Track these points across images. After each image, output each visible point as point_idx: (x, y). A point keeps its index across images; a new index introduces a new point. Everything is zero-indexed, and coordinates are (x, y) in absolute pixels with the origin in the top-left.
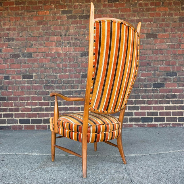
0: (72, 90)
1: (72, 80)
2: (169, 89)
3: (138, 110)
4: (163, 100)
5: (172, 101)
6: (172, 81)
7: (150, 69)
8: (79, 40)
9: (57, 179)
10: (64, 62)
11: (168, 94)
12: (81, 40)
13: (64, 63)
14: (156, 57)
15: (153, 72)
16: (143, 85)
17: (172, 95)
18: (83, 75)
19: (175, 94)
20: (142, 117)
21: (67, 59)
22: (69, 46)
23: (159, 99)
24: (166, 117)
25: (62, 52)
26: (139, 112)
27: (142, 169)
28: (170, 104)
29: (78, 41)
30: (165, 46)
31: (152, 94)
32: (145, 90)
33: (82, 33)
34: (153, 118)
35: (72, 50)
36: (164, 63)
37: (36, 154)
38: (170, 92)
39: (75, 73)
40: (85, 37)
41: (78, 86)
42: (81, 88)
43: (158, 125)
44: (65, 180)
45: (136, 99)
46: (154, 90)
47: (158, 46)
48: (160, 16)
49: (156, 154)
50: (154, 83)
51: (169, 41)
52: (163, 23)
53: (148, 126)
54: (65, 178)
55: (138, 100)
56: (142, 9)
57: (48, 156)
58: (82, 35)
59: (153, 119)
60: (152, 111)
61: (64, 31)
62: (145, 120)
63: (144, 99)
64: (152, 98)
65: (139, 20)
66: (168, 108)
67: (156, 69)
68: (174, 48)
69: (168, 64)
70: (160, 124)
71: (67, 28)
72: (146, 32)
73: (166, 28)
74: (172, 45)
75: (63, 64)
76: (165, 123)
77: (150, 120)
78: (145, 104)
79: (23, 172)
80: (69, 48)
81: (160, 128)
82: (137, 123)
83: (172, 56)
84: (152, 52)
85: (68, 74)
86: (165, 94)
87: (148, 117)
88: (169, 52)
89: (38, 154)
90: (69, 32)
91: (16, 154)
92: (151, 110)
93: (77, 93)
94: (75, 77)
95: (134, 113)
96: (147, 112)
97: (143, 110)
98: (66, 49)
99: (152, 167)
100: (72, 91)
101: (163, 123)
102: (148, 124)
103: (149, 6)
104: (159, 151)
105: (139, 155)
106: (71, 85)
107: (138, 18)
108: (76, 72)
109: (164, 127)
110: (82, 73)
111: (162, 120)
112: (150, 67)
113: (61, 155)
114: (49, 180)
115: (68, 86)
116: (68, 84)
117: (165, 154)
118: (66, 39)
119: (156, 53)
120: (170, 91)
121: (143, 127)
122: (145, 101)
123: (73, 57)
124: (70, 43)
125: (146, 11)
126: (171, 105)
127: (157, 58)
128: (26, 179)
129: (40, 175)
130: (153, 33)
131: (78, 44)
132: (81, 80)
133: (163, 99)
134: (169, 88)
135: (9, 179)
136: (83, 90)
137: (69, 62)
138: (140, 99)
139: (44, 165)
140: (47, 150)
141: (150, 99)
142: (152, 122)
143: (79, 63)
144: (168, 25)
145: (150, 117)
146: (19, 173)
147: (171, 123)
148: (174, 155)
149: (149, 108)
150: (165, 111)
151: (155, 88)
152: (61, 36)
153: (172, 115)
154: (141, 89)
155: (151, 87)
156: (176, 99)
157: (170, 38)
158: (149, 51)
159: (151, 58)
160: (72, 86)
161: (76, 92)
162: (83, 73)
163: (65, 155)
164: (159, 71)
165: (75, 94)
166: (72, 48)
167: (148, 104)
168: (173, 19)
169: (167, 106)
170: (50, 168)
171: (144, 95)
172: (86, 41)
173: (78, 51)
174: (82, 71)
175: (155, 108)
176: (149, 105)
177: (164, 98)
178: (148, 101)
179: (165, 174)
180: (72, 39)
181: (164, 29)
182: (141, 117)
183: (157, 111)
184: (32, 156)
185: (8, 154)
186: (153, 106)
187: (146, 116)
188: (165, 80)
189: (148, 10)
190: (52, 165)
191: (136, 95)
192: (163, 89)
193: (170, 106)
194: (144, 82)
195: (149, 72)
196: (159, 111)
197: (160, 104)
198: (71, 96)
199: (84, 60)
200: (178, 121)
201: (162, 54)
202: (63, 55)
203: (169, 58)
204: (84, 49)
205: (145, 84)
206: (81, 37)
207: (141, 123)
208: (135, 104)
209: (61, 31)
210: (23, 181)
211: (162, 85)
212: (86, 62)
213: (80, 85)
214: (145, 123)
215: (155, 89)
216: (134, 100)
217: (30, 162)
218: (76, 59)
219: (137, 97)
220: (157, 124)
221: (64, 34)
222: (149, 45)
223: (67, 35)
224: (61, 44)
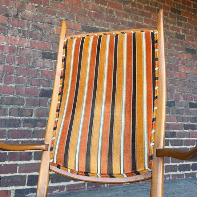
0: (19, 118)
1: (19, 98)
5: (171, 142)
6: (171, 113)
8: (41, 29)
10: (7, 62)
12: (45, 31)
13: (8, 65)
17: (170, 132)
18: (43, 90)
19: (175, 131)
21: (14, 57)
22: (20, 36)
24: (165, 165)
25: (5, 44)
28: (168, 145)
29: (39, 32)
33: (47, 20)
35: (26, 44)
39: (28, 85)
40: (53, 27)
41: (32, 110)
42: (38, 115)
51: (166, 59)
56: (136, 10)
58: (48, 23)
61: (14, 9)
65: (131, 23)
68: (172, 69)
71: (21, 6)
74: (169, 65)
75: (4, 67)
80: (20, 40)
83: (170, 79)
85: (13, 85)
90: (23, 12)
93: (30, 124)
94: (27, 93)
98: (14, 40)
100: (20, 120)
103: (144, 10)
106: (17, 107)
107: (130, 21)
108: (31, 85)
110: (42, 88)
115: (10, 110)
116: (11, 106)
118: (16, 22)
123: (28, 56)
124: (24, 31)
125: (140, 15)
126: (170, 147)
131: (39, 36)
132: (40, 100)
136: (41, 118)
137: (18, 65)
143: (37, 68)
152: (7, 15)
153: (172, 162)
156: (176, 139)
157: (167, 56)
160: (19, 109)
161: (26, 121)
162: (45, 88)
165: (24, 127)
166: (27, 42)
172: (54, 34)
173: (37, 48)
174: (42, 84)
180: (28, 25)
189: (143, 14)
198: (16, 129)
199: (48, 65)
200: (179, 171)
202: (7, 50)
204: (48, 47)
206: (46, 26)
209: (8, 7)
212: (51, 69)
213: (35, 109)
218: (32, 60)
221: (13, 14)
223: (19, 16)
224: (5, 30)
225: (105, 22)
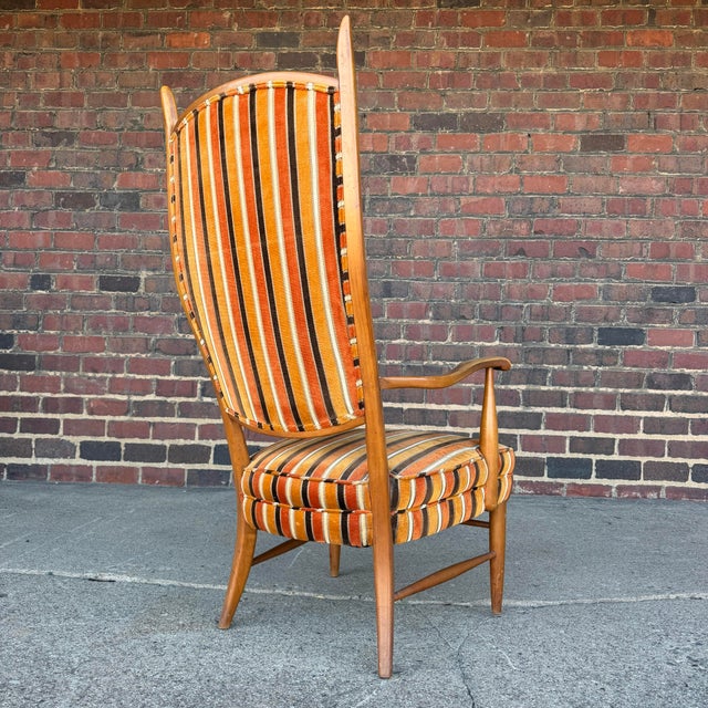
2: (662, 351)
3: (538, 428)
4: (636, 395)
5: (670, 400)
6: (677, 321)
7: (592, 270)
9: (188, 681)
11: (655, 370)
14: (618, 225)
15: (600, 283)
16: (562, 333)
17: (671, 375)
19: (687, 371)
20: (549, 455)
23: (621, 390)
24: (644, 460)
26: (541, 436)
27: (523, 661)
28: (662, 410)
30: (654, 182)
31: (594, 368)
32: (568, 351)
34: (594, 462)
36: (645, 250)
37: (129, 579)
38: (664, 364)
43: (613, 490)
44: (218, 687)
45: (532, 387)
46: (602, 352)
47: (625, 183)
48: (638, 64)
49: (587, 605)
50: (604, 325)
51: (671, 163)
52: (650, 91)
53: (574, 492)
54: (219, 677)
55: (537, 387)
56: (572, 34)
57: (172, 589)
59: (594, 467)
60: (591, 434)
62: (561, 468)
63: (563, 388)
64: (593, 386)
65: (554, 77)
66: (653, 426)
67: (613, 270)
68: (691, 192)
69: (662, 253)
70: (620, 489)
72: (579, 124)
73: (661, 113)
74: (680, 180)
76: (641, 482)
77: (582, 469)
78: (563, 406)
79: (67, 645)
81: (619, 500)
82: (529, 479)
83: (681, 224)
84: (603, 204)
86: (646, 371)
87: (575, 455)
88: (670, 208)
89: (136, 579)
91: (51, 574)
92: (588, 430)
95: (518, 438)
96: (573, 439)
97: (555, 430)
99: (563, 654)
101: (634, 483)
102: (575, 484)
103: (599, 27)
104: (599, 592)
105: (519, 603)
107: (552, 71)
109: (636, 497)
111: (630, 471)
112: (589, 265)
114: (159, 683)
117: (622, 606)
119: (615, 208)
120: (663, 360)
121: (551, 494)
122: (563, 394)
125: (585, 46)
126: (667, 414)
127: (618, 229)
128: (72, 672)
129: (129, 658)
130: (607, 131)
133: (637, 391)
134: (661, 348)
135: (8, 670)
138: (545, 385)
139: (149, 621)
140: (171, 566)
141: (584, 389)
142: (588, 476)
144: (668, 103)
145: (581, 456)
146: (49, 648)
147: (666, 483)
148: (655, 612)
149: (582, 423)
150: (641, 436)
151: (607, 347)
153: (669, 455)
154: (553, 345)
155: (591, 342)
156: (689, 393)
157: (674, 152)
158: (589, 202)
159: (598, 228)
164: (626, 281)
167: (575, 407)
168: (692, 77)
169: (652, 419)
170: (171, 637)
171: (563, 371)
175: (602, 424)
176: (579, 411)
177: (639, 386)
178: (576, 393)
179: (608, 683)
181: (652, 117)
182: (545, 456)
183: (610, 435)
184: (109, 585)
185: (24, 571)
186: (596, 417)
187: (568, 455)
188: (649, 314)
189: (593, 40)
190: (181, 622)
191: (530, 370)
192: (639, 351)
193: (661, 419)
194: (565, 319)
195: (585, 281)
196: (618, 437)
197: (624, 409)
200: (693, 480)
201: (642, 214)
203: (667, 231)
205: (568, 330)
207: (545, 479)
208: (527, 404)
210: (59, 681)
211: (634, 336)
214: (559, 480)
215: (608, 351)
216: (523, 387)
217: (101, 606)
219: (533, 376)
220: (609, 488)
222: (590, 179)
225: (474, 93)
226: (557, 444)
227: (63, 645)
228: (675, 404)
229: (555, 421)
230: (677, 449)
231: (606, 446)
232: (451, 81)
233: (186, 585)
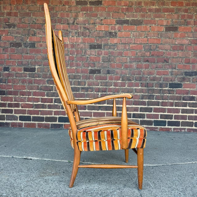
0: (79, 86)
1: (78, 75)
2: (187, 90)
3: (151, 112)
4: (179, 102)
5: (189, 104)
6: (191, 81)
7: (168, 66)
8: (88, 29)
9: (57, 193)
10: (70, 54)
11: (185, 95)
12: (91, 30)
13: (71, 56)
14: (175, 53)
15: (170, 70)
16: (158, 85)
17: (189, 97)
18: (91, 70)
19: (194, 96)
20: (154, 119)
21: (74, 51)
22: (76, 36)
23: (175, 101)
24: (181, 121)
25: (68, 43)
26: (152, 114)
27: (155, 184)
28: (186, 107)
29: (87, 31)
30: (186, 41)
31: (168, 95)
32: (160, 90)
33: (92, 22)
34: (167, 121)
35: (80, 41)
36: (183, 61)
37: (36, 159)
38: (187, 94)
39: (82, 67)
40: (96, 26)
41: (85, 82)
42: (89, 85)
43: (172, 129)
44: (66, 195)
45: (150, 100)
46: (170, 90)
47: (178, 41)
48: (182, 5)
49: (170, 165)
50: (171, 82)
51: (191, 35)
52: (186, 14)
53: (162, 130)
54: (66, 192)
55: (151, 100)
57: (49, 162)
58: (92, 24)
59: (167, 123)
60: (166, 113)
61: (72, 19)
62: (157, 123)
63: (159, 101)
64: (167, 100)
65: (158, 9)
66: (184, 111)
67: (174, 66)
68: (196, 44)
69: (188, 61)
70: (174, 129)
71: (75, 15)
72: (165, 23)
73: (189, 20)
74: (193, 40)
75: (69, 57)
76: (180, 127)
77: (164, 123)
78: (159, 106)
79: (20, 181)
80: (76, 39)
81: (174, 132)
82: (148, 126)
83: (194, 53)
84: (171, 47)
85: (75, 68)
86: (182, 96)
87: (162, 120)
88: (190, 48)
89: (38, 158)
90: (77, 19)
91: (13, 157)
92: (165, 112)
93: (84, 90)
94: (82, 72)
95: (146, 115)
96: (161, 115)
97: (156, 112)
98: (73, 39)
99: (166, 182)
100: (79, 88)
101: (178, 127)
102: (161, 128)
104: (173, 161)
105: (150, 165)
106: (77, 80)
107: (157, 7)
108: (84, 67)
109: (179, 131)
110: (90, 68)
111: (177, 124)
112: (167, 65)
113: (63, 161)
114: (48, 194)
115: (74, 82)
116: (74, 80)
117: (180, 165)
118: (73, 27)
119: (175, 48)
120: (187, 92)
121: (155, 131)
122: (159, 102)
123: (81, 48)
124: (78, 32)
126: (188, 108)
127: (175, 54)
128: (22, 191)
129: (39, 185)
130: (173, 25)
131: (88, 34)
132: (89, 76)
133: (180, 101)
134: (187, 89)
135: (2, 190)
136: (91, 87)
137: (76, 55)
138: (153, 99)
139: (43, 173)
140: (48, 154)
141: (164, 101)
142: (165, 126)
143: (87, 56)
144: (191, 17)
145: (163, 120)
146: (14, 182)
147: (187, 127)
148: (190, 168)
149: (164, 110)
150: (180, 114)
151: (172, 89)
152: (68, 24)
153: (188, 119)
154: (156, 88)
155: (167, 87)
156: (194, 102)
157: (192, 32)
158: (167, 46)
159: (170, 54)
160: (78, 81)
161: (83, 88)
162: (92, 68)
163: (68, 161)
164: (177, 70)
165: (82, 91)
166: (81, 39)
167: (162, 106)
169: (184, 109)
170: (50, 178)
171: (159, 95)
172: (96, 31)
173: (86, 42)
174: (90, 66)
175: (170, 111)
176: (163, 107)
177: (180, 100)
178: (162, 102)
179: (181, 192)
180: (81, 28)
181: (186, 21)
182: (153, 120)
183: (172, 114)
184: (30, 161)
185: (5, 156)
186: (168, 109)
187: (160, 119)
188: (184, 79)
190: (53, 173)
191: (149, 95)
192: (180, 90)
193: (186, 109)
194: (160, 81)
195: (166, 70)
196: (174, 114)
197: (176, 106)
198: (78, 93)
199: (93, 53)
200: (195, 126)
201: (182, 50)
202: (70, 47)
203: (189, 55)
204: (93, 41)
205: (160, 84)
206: (91, 26)
207: (153, 126)
208: (148, 105)
209: (68, 18)
210: (18, 194)
211: (179, 86)
212: (95, 56)
213: (87, 81)
214: (157, 127)
215: (172, 90)
216: (147, 100)
217: (28, 168)
218: (84, 51)
219: (150, 97)
220: (171, 129)
221: (71, 22)
222: (168, 39)
223: (75, 23)
224: (68, 34)
225: (134, 14)
226: (156, 116)
227: (18, 181)
228: (190, 105)
229: (156, 110)
230: (190, 118)
231: (171, 117)
232: (127, 10)
233: (53, 160)
